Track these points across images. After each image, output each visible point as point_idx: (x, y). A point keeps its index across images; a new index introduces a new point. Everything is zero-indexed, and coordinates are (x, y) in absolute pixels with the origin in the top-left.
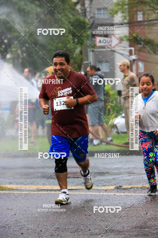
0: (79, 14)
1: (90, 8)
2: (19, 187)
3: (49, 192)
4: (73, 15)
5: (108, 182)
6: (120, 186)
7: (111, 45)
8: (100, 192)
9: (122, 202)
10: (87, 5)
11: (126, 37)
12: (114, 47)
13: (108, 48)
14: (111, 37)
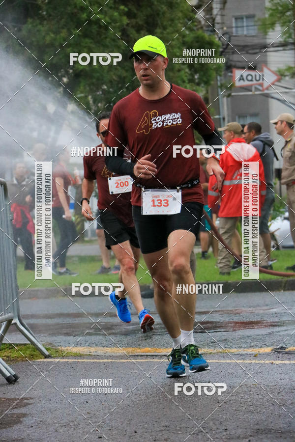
0: (202, 28)
1: (222, 15)
2: (93, 350)
3: (149, 360)
4: (191, 30)
5: (260, 341)
6: (282, 348)
7: (261, 85)
8: (244, 359)
9: (287, 377)
10: (215, 12)
11: (290, 68)
12: (267, 89)
13: (257, 89)
14: (262, 71)
